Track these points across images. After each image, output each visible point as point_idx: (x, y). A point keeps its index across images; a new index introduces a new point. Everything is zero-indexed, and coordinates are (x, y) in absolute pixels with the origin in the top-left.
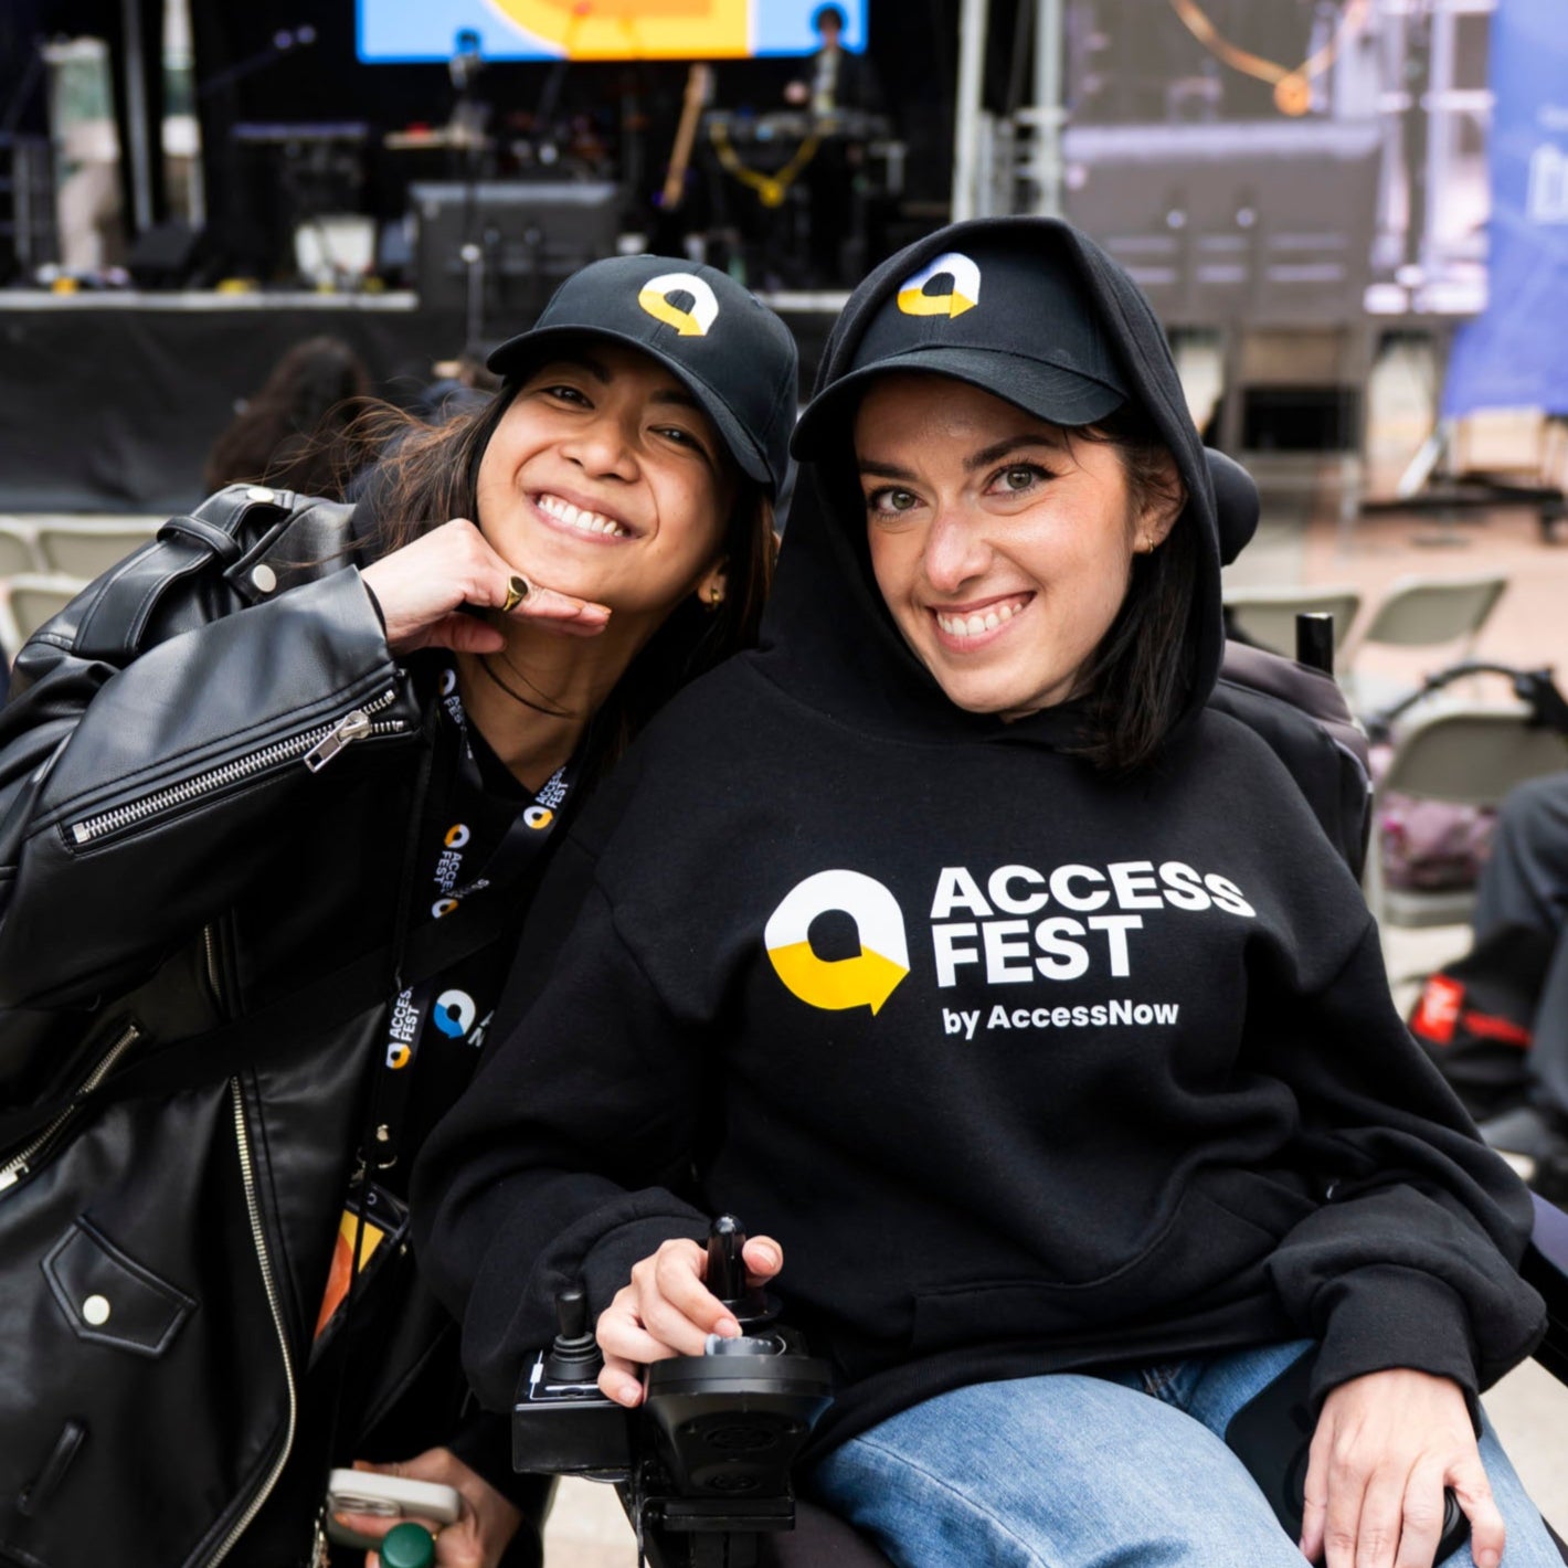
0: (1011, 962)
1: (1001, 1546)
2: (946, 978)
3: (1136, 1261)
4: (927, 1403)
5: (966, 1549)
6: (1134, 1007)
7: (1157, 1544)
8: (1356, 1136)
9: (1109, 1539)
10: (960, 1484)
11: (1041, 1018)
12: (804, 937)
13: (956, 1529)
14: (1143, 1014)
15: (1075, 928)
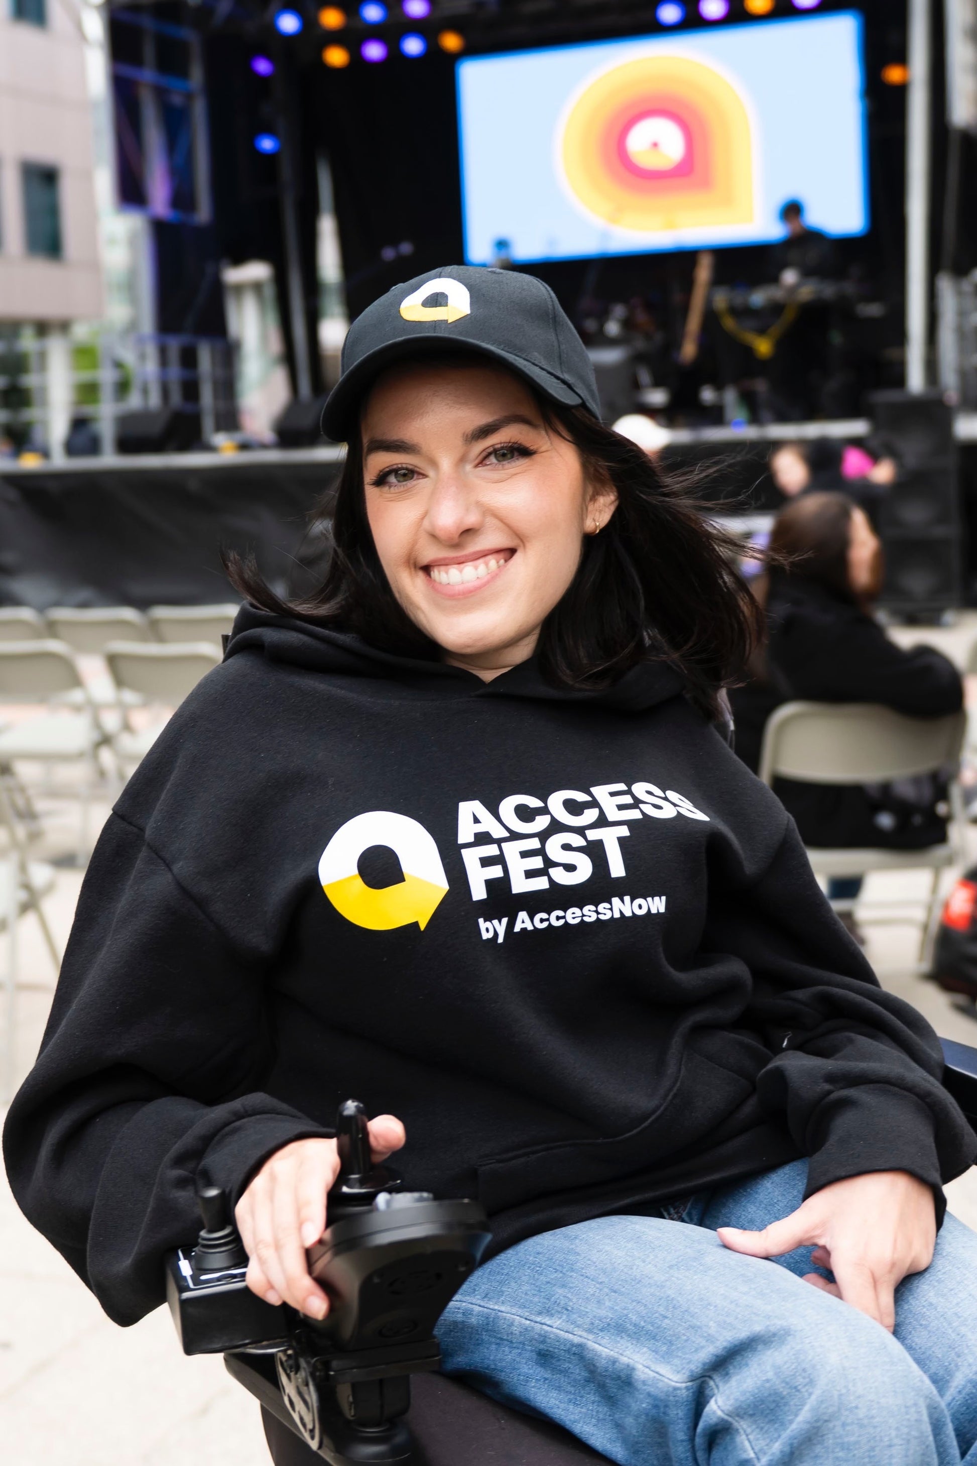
0: (530, 874)
1: (602, 1363)
2: (479, 893)
3: (658, 1113)
4: (498, 1258)
5: (565, 1372)
6: (632, 901)
7: (762, 1333)
8: (801, 994)
9: (710, 1339)
10: (547, 1318)
11: (558, 918)
12: (355, 871)
13: (552, 1357)
14: (640, 907)
15: (577, 840)
